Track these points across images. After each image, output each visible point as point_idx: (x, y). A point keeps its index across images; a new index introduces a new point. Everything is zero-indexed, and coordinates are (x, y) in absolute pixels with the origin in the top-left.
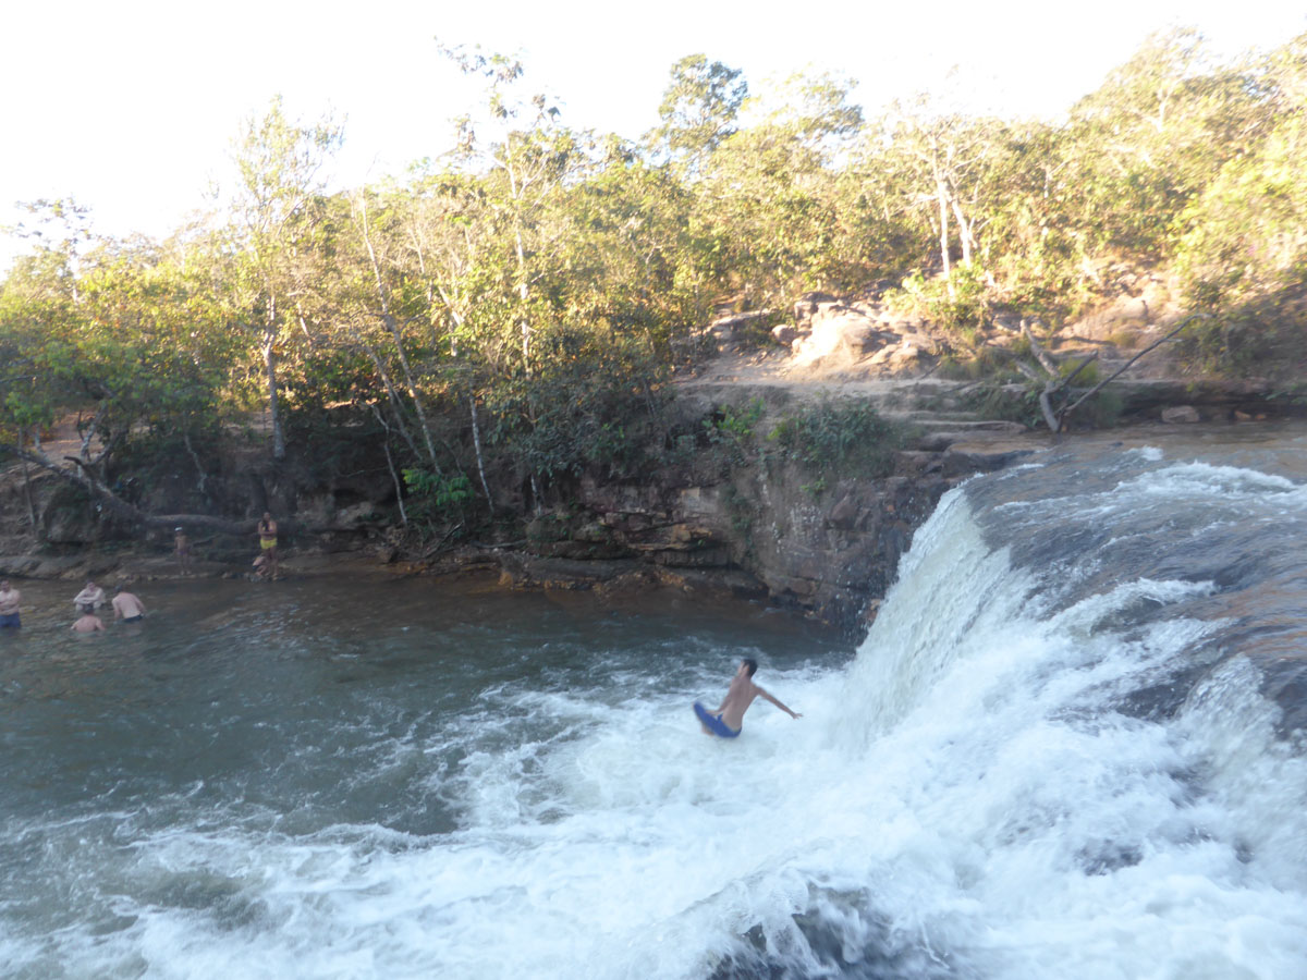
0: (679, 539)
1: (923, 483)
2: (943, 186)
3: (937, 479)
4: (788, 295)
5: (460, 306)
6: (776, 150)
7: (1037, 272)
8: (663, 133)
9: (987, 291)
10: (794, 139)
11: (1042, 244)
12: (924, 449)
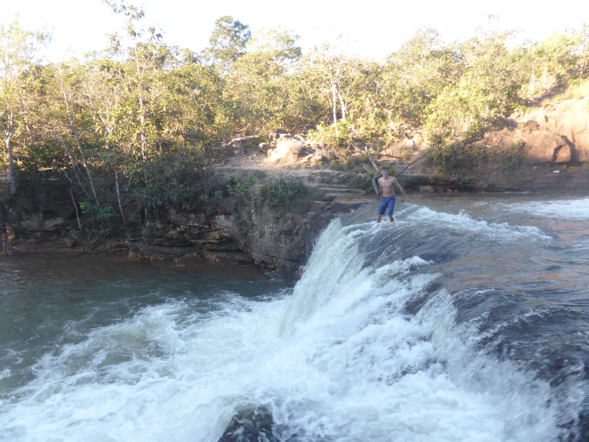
0: (214, 238)
1: (323, 215)
2: (334, 86)
3: (329, 213)
4: (267, 129)
5: (110, 124)
6: (263, 64)
7: (372, 126)
8: (212, 51)
9: (352, 133)
10: (271, 59)
11: (374, 114)
12: (322, 200)
